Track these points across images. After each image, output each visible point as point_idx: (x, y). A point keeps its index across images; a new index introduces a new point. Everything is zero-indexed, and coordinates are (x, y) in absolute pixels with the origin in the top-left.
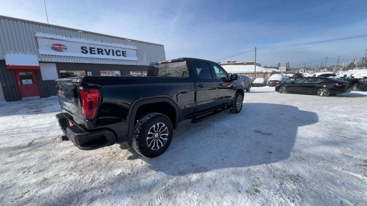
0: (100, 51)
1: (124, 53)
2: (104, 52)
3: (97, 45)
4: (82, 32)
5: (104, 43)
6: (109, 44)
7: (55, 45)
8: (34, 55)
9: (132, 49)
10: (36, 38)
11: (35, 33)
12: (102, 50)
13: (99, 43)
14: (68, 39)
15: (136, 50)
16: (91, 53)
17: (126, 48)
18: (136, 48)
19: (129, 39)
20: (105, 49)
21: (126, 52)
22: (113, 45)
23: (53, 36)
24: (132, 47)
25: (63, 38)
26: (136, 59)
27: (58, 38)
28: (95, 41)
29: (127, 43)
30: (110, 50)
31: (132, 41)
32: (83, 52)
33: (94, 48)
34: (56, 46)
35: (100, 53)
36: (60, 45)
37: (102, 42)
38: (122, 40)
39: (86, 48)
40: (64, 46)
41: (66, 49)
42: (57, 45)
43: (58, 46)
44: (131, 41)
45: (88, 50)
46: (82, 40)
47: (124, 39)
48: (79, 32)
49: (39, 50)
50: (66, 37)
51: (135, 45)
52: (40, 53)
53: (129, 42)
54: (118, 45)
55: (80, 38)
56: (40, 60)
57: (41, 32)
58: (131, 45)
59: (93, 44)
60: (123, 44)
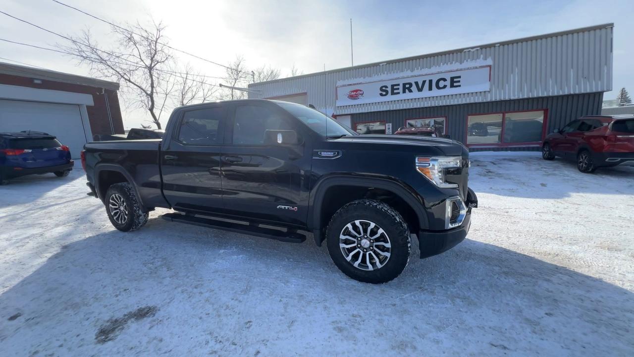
0: (407, 88)
1: (455, 80)
2: (414, 88)
3: (404, 78)
5: (416, 72)
6: (426, 71)
7: (352, 92)
8: (331, 108)
9: (476, 68)
10: (336, 88)
11: (336, 82)
12: (411, 85)
13: (408, 73)
14: (368, 79)
15: (490, 66)
16: (393, 93)
17: (461, 70)
18: (489, 62)
19: (473, 48)
20: (415, 82)
21: (459, 77)
22: (434, 69)
24: (480, 62)
25: (361, 80)
26: (486, 87)
27: (355, 83)
28: (402, 71)
29: (467, 59)
30: (424, 82)
31: (481, 49)
32: (381, 95)
33: (399, 85)
34: (353, 93)
35: (407, 90)
36: (356, 91)
37: (412, 71)
38: (457, 53)
39: (386, 87)
40: (361, 91)
41: (362, 94)
42: (354, 91)
43: (355, 93)
44: (478, 48)
45: (389, 89)
46: (384, 77)
47: (460, 51)
48: (381, 65)
49: (337, 101)
50: (364, 78)
51: (490, 55)
52: (336, 106)
53: (473, 52)
54: (445, 67)
55: (381, 74)
56: (335, 114)
57: (341, 79)
58: (478, 58)
59: (398, 78)
60: (457, 61)
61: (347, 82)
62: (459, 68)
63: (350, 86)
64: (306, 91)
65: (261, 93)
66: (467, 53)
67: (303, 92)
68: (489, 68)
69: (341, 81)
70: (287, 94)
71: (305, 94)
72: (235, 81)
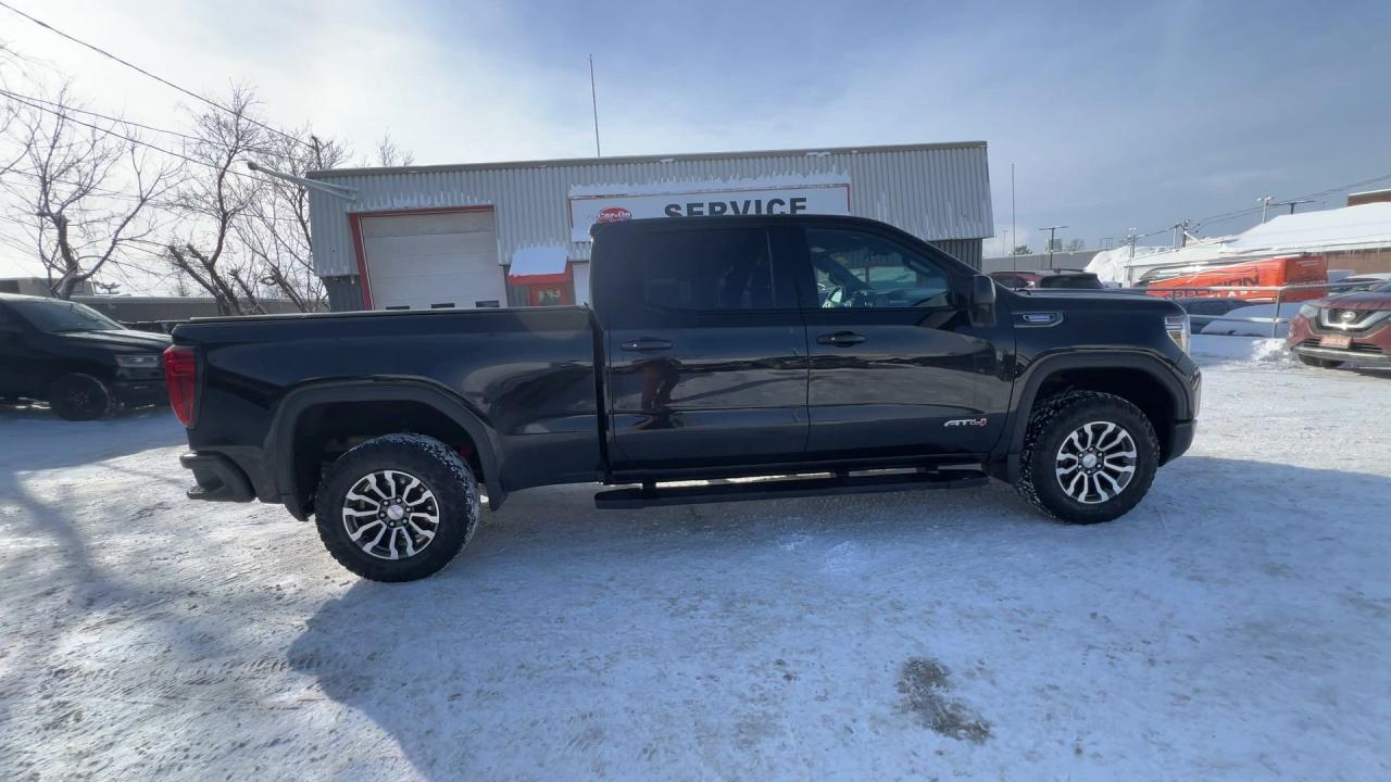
0: (717, 212)
1: (798, 204)
3: (709, 192)
4: (672, 160)
5: (733, 183)
6: (748, 183)
7: (605, 212)
8: (561, 245)
9: (828, 186)
10: (569, 201)
11: (568, 188)
13: (717, 184)
14: (638, 188)
15: (848, 185)
17: (806, 187)
18: (846, 178)
19: (820, 151)
21: (804, 200)
22: (763, 182)
23: (603, 190)
24: (832, 177)
25: (625, 189)
27: (611, 193)
28: (706, 179)
29: (813, 168)
31: (832, 155)
33: (701, 205)
34: (607, 215)
36: (615, 211)
37: (725, 180)
38: (793, 158)
39: (678, 207)
40: (625, 211)
41: (629, 219)
42: (610, 211)
43: (612, 215)
44: (828, 153)
45: (683, 213)
46: (670, 185)
47: (802, 153)
48: (664, 161)
49: (573, 230)
50: (631, 184)
51: (846, 167)
52: (573, 240)
53: (821, 159)
54: (780, 180)
55: (665, 181)
56: (571, 258)
57: (579, 183)
58: (829, 170)
59: (700, 192)
60: (797, 172)
61: (592, 190)
62: (803, 184)
63: (599, 200)
64: (490, 203)
65: (353, 198)
66: (812, 158)
67: (484, 203)
68: (846, 188)
69: (579, 186)
70: (437, 205)
71: (490, 208)
72: (230, 158)
